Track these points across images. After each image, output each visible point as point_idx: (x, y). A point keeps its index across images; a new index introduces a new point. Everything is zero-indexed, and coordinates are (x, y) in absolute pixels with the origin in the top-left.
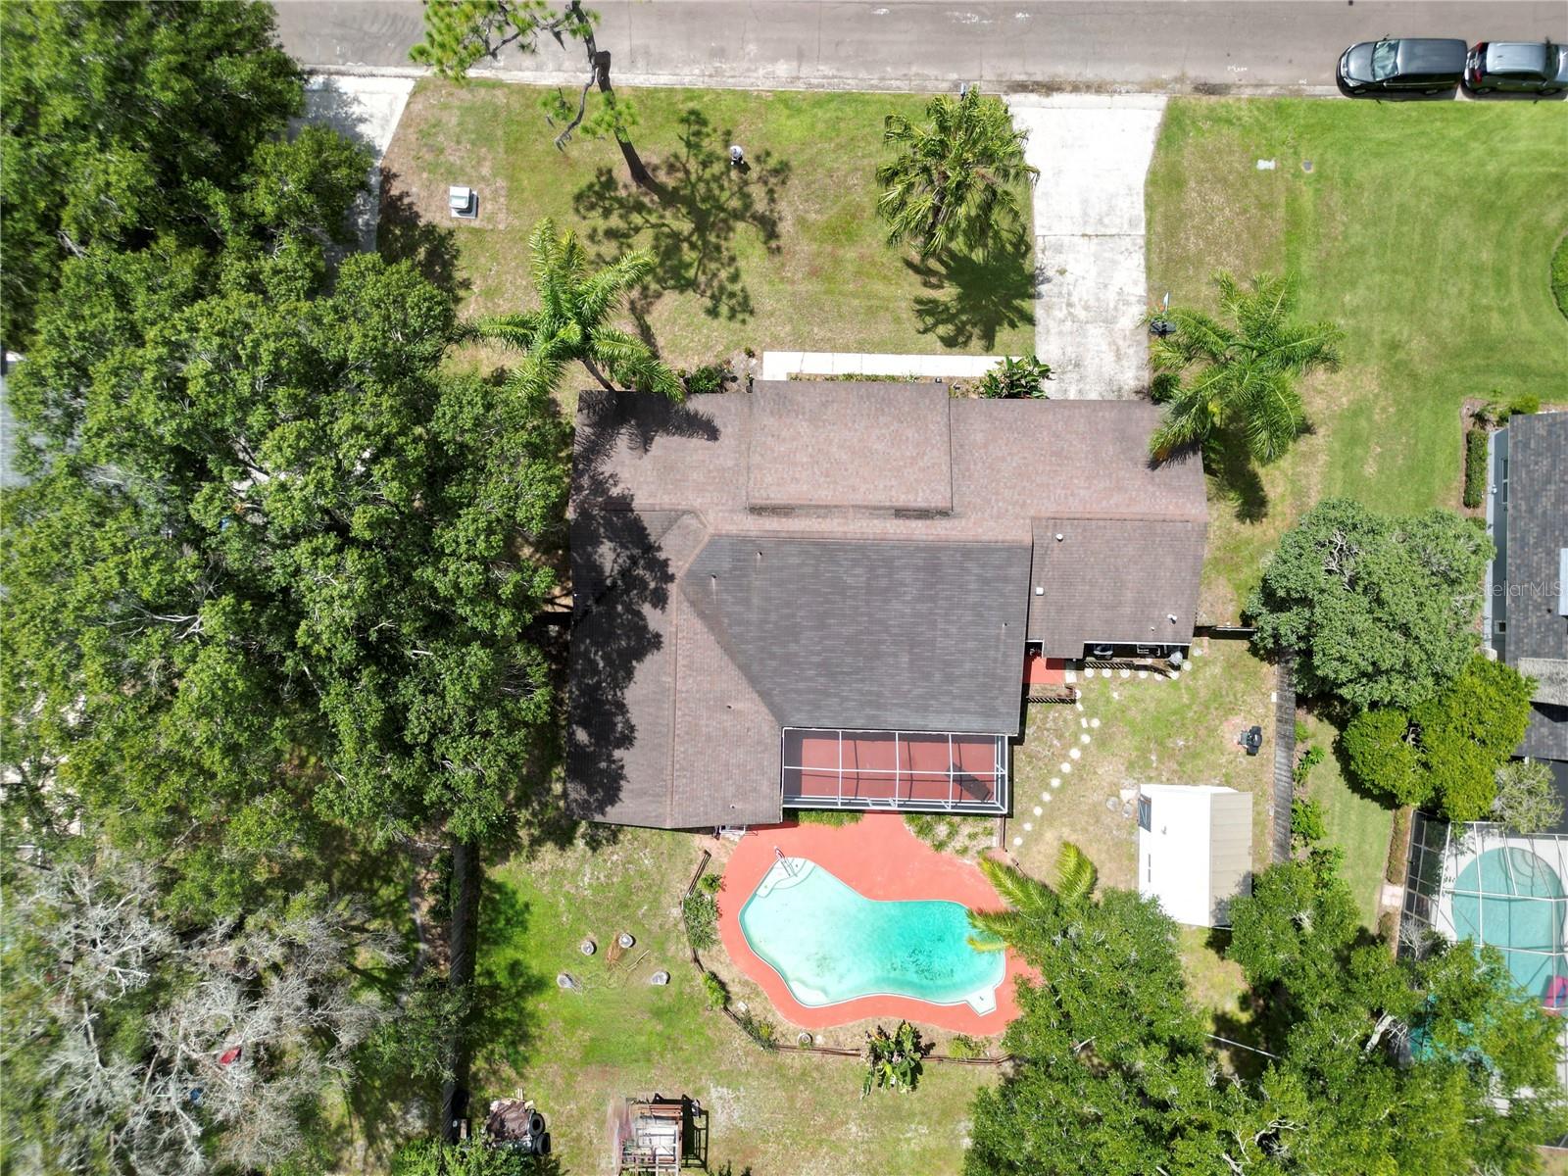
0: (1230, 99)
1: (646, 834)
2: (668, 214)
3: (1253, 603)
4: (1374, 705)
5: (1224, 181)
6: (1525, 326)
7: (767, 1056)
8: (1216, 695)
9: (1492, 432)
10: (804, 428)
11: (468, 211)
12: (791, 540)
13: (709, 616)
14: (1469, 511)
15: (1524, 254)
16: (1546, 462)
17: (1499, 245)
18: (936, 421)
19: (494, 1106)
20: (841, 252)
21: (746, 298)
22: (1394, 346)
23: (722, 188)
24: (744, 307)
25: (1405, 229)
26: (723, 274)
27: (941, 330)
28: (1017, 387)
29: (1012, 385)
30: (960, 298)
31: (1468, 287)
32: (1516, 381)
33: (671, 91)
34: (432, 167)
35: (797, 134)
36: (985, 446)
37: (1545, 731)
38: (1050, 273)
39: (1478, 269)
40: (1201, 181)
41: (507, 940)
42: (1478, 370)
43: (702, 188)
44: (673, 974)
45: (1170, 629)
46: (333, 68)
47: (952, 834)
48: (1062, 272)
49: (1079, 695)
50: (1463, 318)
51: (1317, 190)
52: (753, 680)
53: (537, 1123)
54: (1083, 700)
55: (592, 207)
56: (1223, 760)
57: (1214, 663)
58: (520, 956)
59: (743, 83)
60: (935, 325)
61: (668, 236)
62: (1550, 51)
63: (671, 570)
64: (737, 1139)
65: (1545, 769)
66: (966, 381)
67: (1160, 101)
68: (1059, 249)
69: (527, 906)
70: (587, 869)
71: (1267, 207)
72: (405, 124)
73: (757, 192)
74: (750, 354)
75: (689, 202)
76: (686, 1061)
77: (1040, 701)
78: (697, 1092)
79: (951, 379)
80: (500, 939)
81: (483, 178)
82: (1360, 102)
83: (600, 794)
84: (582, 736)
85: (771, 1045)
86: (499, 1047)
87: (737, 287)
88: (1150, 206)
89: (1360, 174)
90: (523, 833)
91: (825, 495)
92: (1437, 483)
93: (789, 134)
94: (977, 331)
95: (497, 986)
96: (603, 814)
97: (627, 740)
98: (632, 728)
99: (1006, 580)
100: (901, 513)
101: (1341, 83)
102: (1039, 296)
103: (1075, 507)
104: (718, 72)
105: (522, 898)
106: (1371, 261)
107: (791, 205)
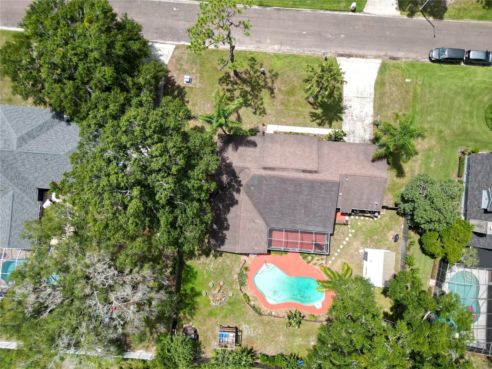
0: (399, 62)
1: (228, 254)
2: (244, 86)
3: (399, 200)
4: (430, 230)
5: (396, 84)
6: (477, 128)
7: (259, 317)
8: (387, 225)
9: (466, 157)
10: (279, 146)
11: (189, 82)
12: (274, 177)
13: (250, 196)
14: (459, 179)
15: (478, 109)
16: (480, 167)
17: (471, 106)
18: (315, 147)
19: (184, 326)
20: (290, 98)
21: (264, 110)
22: (441, 132)
23: (259, 79)
24: (263, 112)
25: (445, 100)
26: (259, 103)
27: (318, 121)
28: (337, 138)
29: (336, 138)
30: (322, 113)
31: (462, 117)
32: (474, 143)
33: (245, 51)
34: (179, 70)
35: (280, 65)
36: (328, 154)
37: (476, 239)
38: (348, 107)
39: (465, 112)
40: (390, 84)
41: (190, 281)
42: (463, 140)
43: (254, 79)
44: (234, 293)
45: (375, 206)
46: (153, 41)
47: (312, 259)
48: (350, 107)
49: (349, 223)
50: (460, 125)
51: (422, 88)
52: (261, 214)
53: (196, 331)
54: (350, 225)
55: (223, 83)
56: (388, 243)
57: (387, 216)
58: (194, 286)
59: (266, 50)
60: (316, 120)
61: (244, 92)
62: (487, 54)
63: (241, 184)
64: (249, 339)
65: (475, 250)
66: (322, 135)
67: (379, 61)
68: (350, 101)
69: (196, 272)
70: (212, 263)
71: (407, 92)
72: (172, 57)
73: (269, 81)
74: (264, 125)
75: (250, 82)
76: (237, 317)
77: (338, 224)
78: (239, 326)
79: (319, 135)
80: (187, 281)
81: (193, 73)
82: (435, 64)
83: (219, 243)
84: (215, 227)
85: (260, 314)
86: (187, 310)
87: (261, 107)
88: (375, 90)
89: (434, 85)
90: (196, 253)
91: (284, 165)
92: (450, 171)
93: (278, 65)
94: (327, 122)
95: (187, 294)
96: (220, 248)
97: (227, 228)
98: (229, 225)
99: (332, 191)
100: (304, 171)
101: (430, 59)
102: (345, 113)
103: (351, 172)
104: (258, 47)
105: (195, 270)
106: (436, 108)
107: (277, 85)
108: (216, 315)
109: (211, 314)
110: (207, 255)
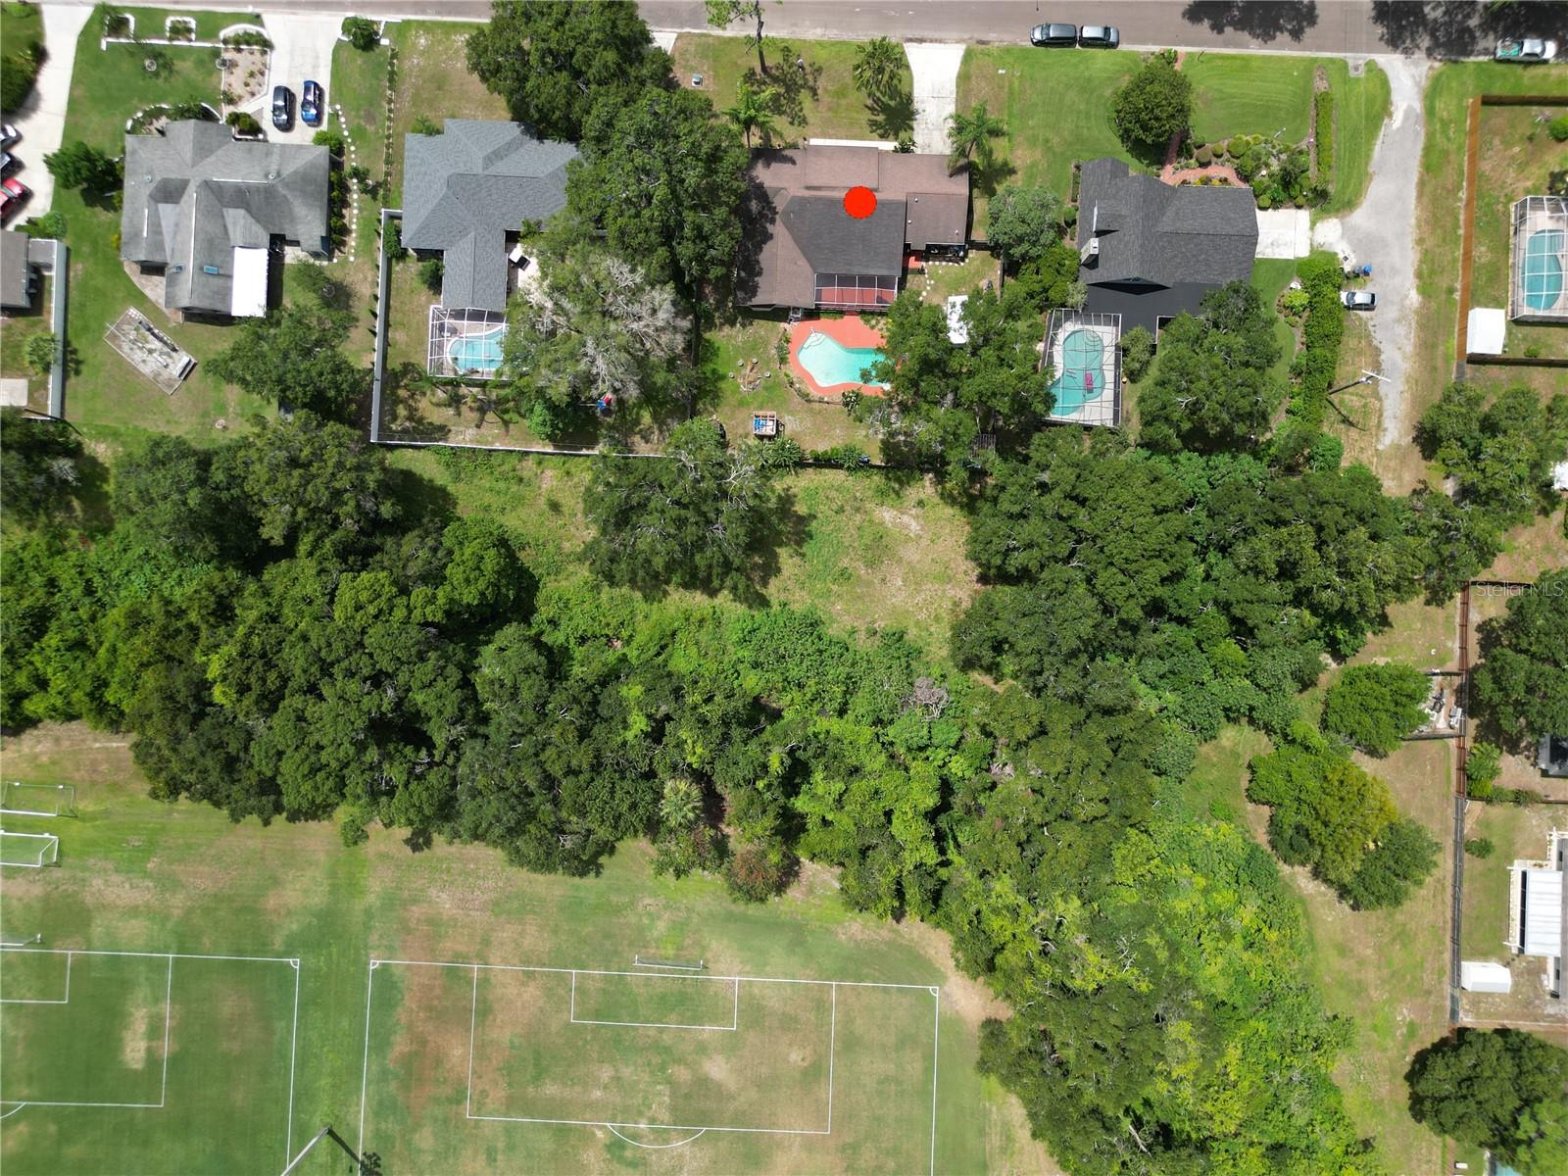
0: (990, 47)
2: (776, 85)
5: (986, 77)
6: (1096, 134)
7: (806, 405)
8: (978, 271)
10: (825, 161)
11: (698, 83)
12: (820, 199)
13: (788, 227)
14: (1073, 203)
15: (1097, 107)
16: (1091, 179)
18: (874, 160)
20: (840, 101)
21: (805, 118)
22: (1047, 141)
23: (796, 76)
24: (804, 121)
25: (1053, 96)
26: (796, 109)
27: (879, 131)
28: (905, 151)
29: (903, 150)
30: (886, 120)
31: (1075, 119)
33: (776, 39)
34: (685, 67)
35: (824, 56)
36: (891, 169)
38: (921, 111)
39: (1080, 112)
40: (977, 77)
41: (711, 361)
43: (789, 76)
44: (772, 374)
47: (878, 322)
48: (924, 111)
49: (927, 270)
50: (1073, 130)
51: (1020, 81)
52: (805, 254)
53: (722, 427)
54: (928, 273)
55: (747, 83)
57: (976, 259)
58: (716, 366)
59: (804, 36)
60: (876, 129)
61: (775, 94)
63: (777, 210)
64: (795, 434)
66: (885, 149)
67: (963, 47)
68: (923, 102)
69: (718, 349)
70: (740, 335)
71: (1001, 87)
72: (676, 47)
73: (810, 78)
74: (805, 138)
75: (784, 81)
76: (777, 405)
77: (911, 272)
79: (881, 148)
80: (706, 360)
81: (703, 71)
82: (1038, 48)
84: (743, 274)
85: (809, 401)
86: (708, 400)
87: (800, 114)
88: (958, 86)
89: (1037, 76)
90: (717, 321)
91: (833, 184)
92: (1062, 192)
93: (821, 57)
94: (891, 132)
95: (708, 377)
96: (751, 301)
97: (760, 274)
98: (762, 269)
99: (898, 216)
101: (1032, 40)
102: (916, 120)
103: (923, 190)
104: (795, 32)
105: (716, 345)
106: (1040, 109)
107: (822, 83)
108: (748, 404)
109: (742, 404)
110: (733, 324)
